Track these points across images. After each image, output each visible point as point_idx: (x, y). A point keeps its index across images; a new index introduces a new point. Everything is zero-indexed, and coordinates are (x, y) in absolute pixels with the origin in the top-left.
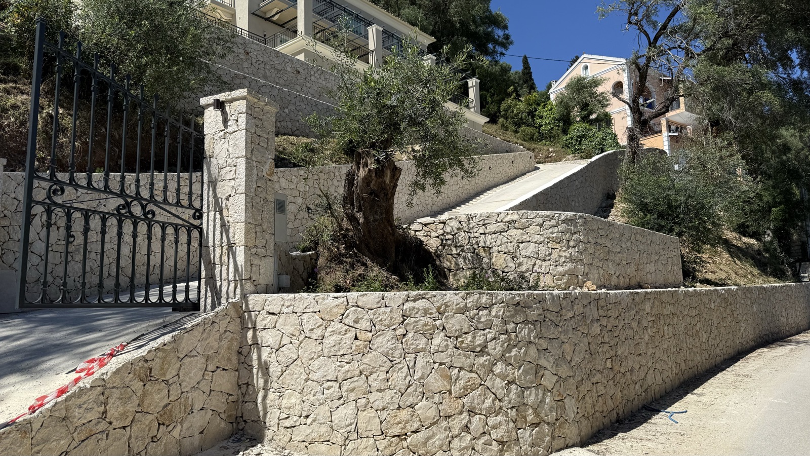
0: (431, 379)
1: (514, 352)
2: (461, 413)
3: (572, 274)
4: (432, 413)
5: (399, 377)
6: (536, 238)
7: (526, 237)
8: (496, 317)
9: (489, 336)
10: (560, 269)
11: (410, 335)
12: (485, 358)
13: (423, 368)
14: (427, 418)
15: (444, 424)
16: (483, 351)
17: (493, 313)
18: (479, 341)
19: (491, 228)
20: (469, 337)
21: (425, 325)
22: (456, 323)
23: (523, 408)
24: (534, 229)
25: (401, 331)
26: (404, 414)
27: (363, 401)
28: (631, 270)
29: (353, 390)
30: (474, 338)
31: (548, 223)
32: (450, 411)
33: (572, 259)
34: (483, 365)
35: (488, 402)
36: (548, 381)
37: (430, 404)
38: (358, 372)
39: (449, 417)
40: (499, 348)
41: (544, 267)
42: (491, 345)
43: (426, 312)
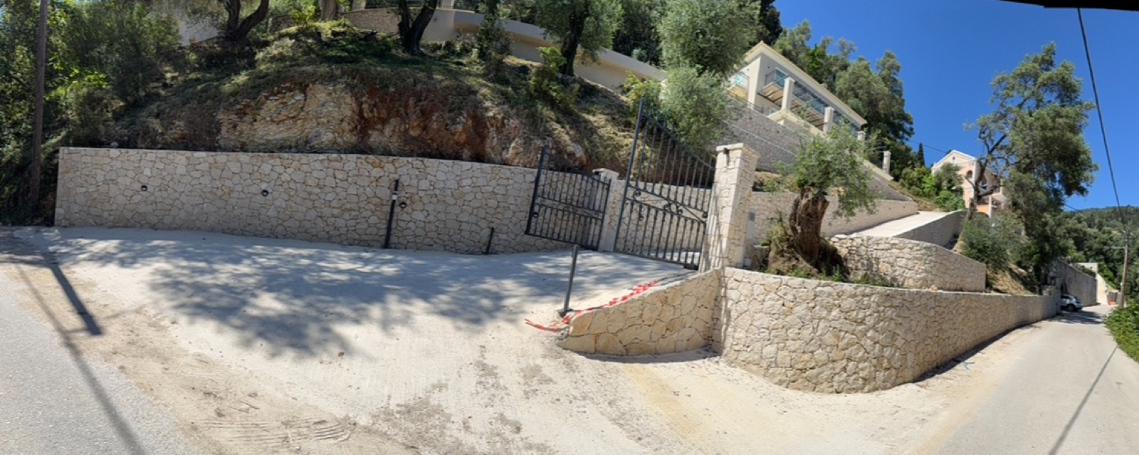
0: (827, 337)
1: (881, 324)
2: (842, 359)
3: (925, 280)
4: (824, 358)
5: (806, 333)
6: (907, 256)
7: (901, 255)
8: (874, 302)
9: (868, 313)
10: (918, 276)
11: (817, 308)
12: (863, 326)
13: (822, 329)
14: (820, 361)
15: (831, 365)
16: (862, 322)
17: (872, 299)
18: (861, 316)
19: (881, 247)
20: (855, 313)
21: (828, 303)
22: (847, 303)
23: (881, 358)
24: (907, 250)
25: (812, 305)
26: (806, 357)
27: (782, 345)
28: (958, 280)
29: (777, 336)
30: (857, 314)
31: (915, 248)
32: (836, 358)
33: (926, 271)
34: (860, 331)
35: (860, 354)
36: (899, 343)
37: (823, 352)
38: (781, 326)
39: (835, 361)
40: (872, 321)
41: (909, 274)
42: (868, 319)
43: (830, 294)
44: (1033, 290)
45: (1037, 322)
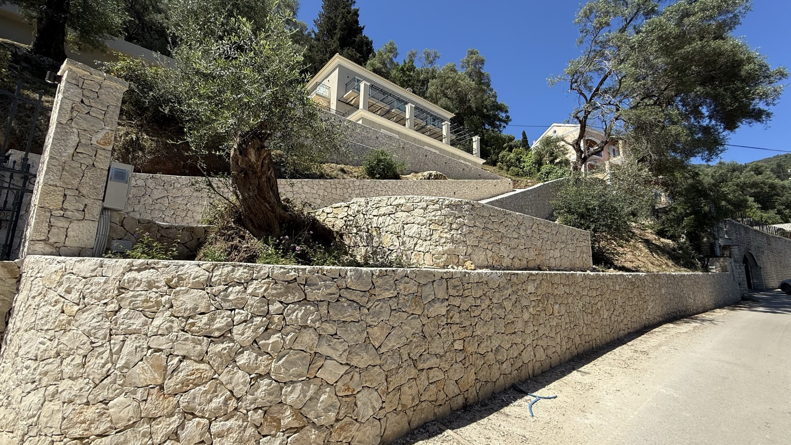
0: (137, 370)
1: (274, 338)
2: (171, 415)
3: (452, 254)
4: (127, 413)
5: (95, 364)
6: (419, 220)
7: (411, 219)
8: (253, 295)
9: (237, 318)
10: (440, 249)
11: (123, 312)
12: (225, 345)
13: (130, 353)
14: (120, 419)
15: (145, 427)
16: (226, 335)
17: (249, 291)
18: (220, 322)
19: (382, 211)
20: (205, 319)
21: (146, 301)
22: (188, 299)
23: (275, 409)
24: (418, 211)
25: (112, 307)
26: (90, 413)
27: (51, 389)
28: (531, 255)
29: (46, 373)
30: (212, 320)
31: (431, 207)
32: (154, 412)
33: (453, 241)
34: (219, 354)
35: (217, 402)
36: (331, 372)
37: (128, 401)
38: (53, 353)
39: (155, 419)
40: (249, 333)
42: (236, 330)
43: (150, 285)
44: (691, 266)
45: (705, 311)
